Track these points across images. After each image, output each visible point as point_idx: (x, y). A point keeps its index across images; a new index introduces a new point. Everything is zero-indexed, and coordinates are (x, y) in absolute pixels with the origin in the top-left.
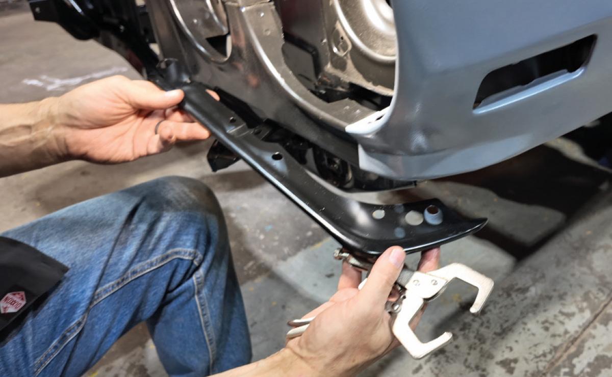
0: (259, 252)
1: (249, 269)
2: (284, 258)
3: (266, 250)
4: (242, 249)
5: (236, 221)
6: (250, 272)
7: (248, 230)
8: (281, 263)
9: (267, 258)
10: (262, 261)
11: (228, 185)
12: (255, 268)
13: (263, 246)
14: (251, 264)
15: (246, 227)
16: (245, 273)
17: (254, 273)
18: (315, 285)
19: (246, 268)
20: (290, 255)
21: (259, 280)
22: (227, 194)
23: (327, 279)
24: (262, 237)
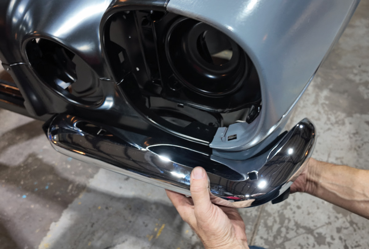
0: (71, 177)
1: (72, 190)
2: (92, 177)
3: (76, 174)
4: (59, 179)
5: (45, 160)
6: (73, 192)
7: (56, 164)
8: (91, 180)
9: (80, 180)
10: (77, 183)
11: (24, 135)
12: (74, 189)
13: (73, 173)
14: (70, 187)
15: (54, 162)
16: (70, 194)
17: (76, 192)
18: (121, 188)
19: (68, 191)
20: (95, 174)
21: (82, 196)
22: (28, 142)
23: (126, 182)
24: (69, 166)
